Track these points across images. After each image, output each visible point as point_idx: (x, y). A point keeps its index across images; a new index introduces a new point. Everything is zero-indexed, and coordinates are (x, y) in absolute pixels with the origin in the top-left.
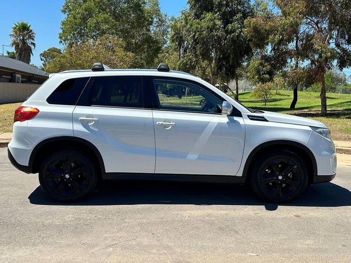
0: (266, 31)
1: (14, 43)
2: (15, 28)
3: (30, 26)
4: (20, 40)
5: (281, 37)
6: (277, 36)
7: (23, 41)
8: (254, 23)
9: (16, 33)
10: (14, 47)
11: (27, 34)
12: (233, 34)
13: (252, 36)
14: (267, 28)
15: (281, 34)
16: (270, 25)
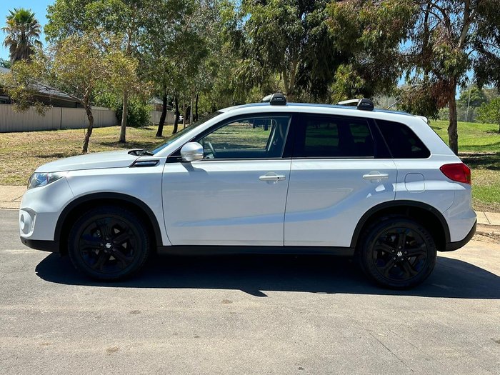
0: (359, 23)
1: (9, 42)
2: (11, 18)
3: (33, 15)
4: (19, 36)
5: (381, 33)
6: (375, 32)
7: (23, 38)
8: (339, 9)
9: (12, 25)
10: (9, 47)
11: (28, 27)
12: (315, 29)
13: (336, 31)
14: (361, 17)
15: (382, 28)
16: (365, 14)
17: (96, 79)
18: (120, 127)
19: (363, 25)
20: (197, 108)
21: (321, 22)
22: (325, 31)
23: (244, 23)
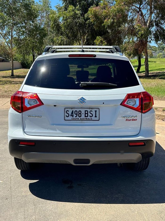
5: (112, 20)
12: (88, 21)
14: (104, 14)
16: (105, 12)
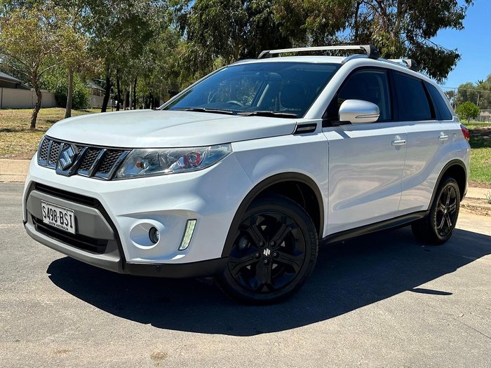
6: (318, 20)
12: (258, 16)
13: (283, 18)
14: (305, 5)
15: (324, 16)
16: (309, 2)
17: (45, 54)
18: (65, 110)
19: (308, 12)
20: (135, 92)
21: (263, 9)
22: (266, 20)
23: (189, 8)
